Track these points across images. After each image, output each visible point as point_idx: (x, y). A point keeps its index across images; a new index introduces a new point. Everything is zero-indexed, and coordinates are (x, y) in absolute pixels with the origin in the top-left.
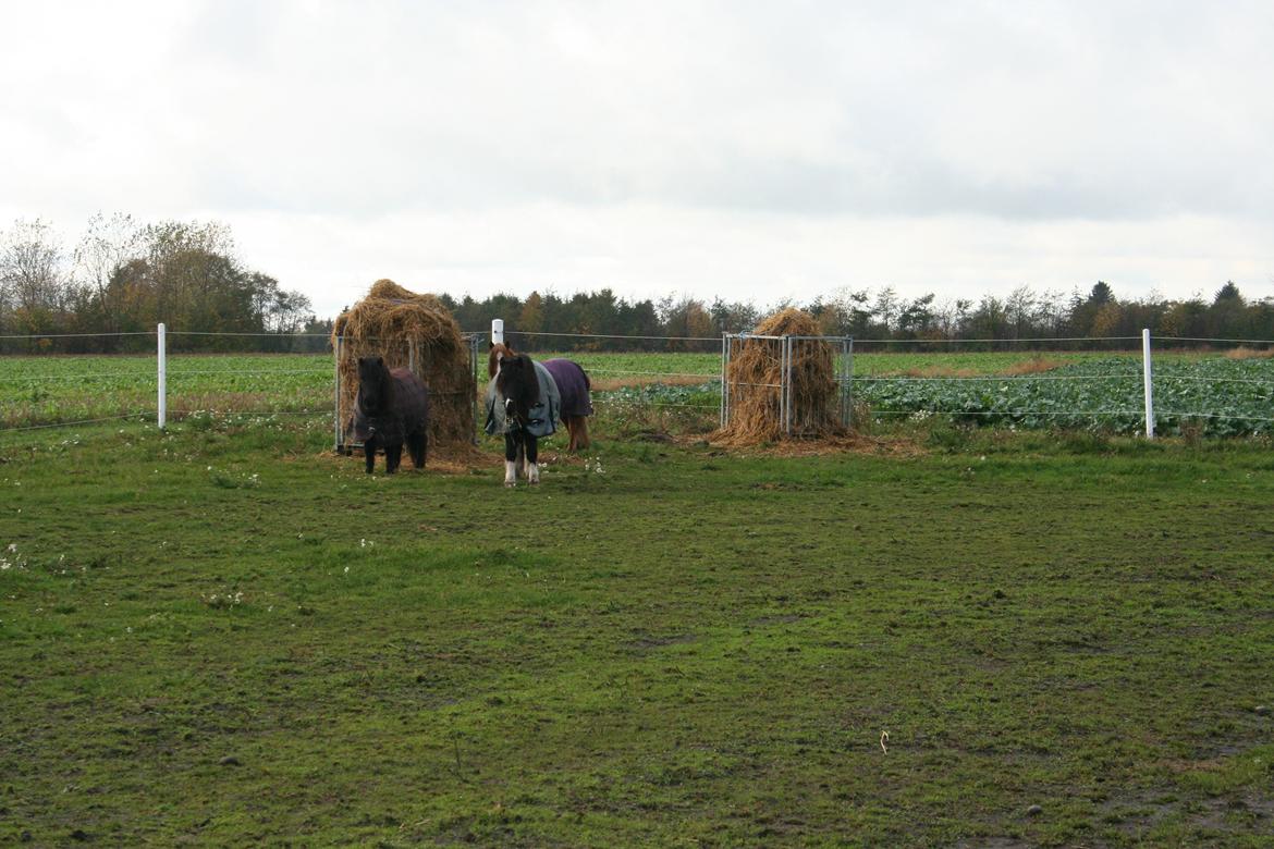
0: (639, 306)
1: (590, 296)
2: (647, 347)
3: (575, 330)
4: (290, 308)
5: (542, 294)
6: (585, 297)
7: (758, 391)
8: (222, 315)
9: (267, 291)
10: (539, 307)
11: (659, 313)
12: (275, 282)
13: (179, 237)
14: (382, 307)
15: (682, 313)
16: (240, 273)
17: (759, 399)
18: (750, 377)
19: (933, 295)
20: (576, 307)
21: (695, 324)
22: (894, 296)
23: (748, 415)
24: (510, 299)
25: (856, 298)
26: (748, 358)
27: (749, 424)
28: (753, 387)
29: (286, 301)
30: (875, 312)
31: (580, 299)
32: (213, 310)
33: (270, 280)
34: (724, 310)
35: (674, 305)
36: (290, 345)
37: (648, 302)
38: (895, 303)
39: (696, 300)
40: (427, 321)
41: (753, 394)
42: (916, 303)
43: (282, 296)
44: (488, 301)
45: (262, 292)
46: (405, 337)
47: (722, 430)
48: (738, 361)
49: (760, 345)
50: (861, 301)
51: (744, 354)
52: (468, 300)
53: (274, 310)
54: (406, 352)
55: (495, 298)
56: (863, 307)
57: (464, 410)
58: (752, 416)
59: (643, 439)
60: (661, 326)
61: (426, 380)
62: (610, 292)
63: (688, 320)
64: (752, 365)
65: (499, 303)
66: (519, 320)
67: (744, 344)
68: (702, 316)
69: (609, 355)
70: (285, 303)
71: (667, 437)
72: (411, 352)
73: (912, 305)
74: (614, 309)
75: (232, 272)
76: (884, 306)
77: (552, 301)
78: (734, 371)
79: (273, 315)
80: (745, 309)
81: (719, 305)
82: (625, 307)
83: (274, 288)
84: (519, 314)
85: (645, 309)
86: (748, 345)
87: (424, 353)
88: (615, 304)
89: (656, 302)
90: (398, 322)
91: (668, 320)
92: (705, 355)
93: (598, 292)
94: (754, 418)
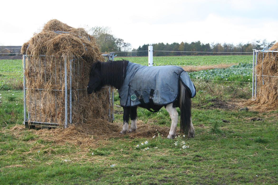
0: (207, 45)
1: (195, 42)
2: (209, 54)
3: (192, 50)
4: (127, 46)
5: (184, 42)
6: (194, 43)
7: (273, 80)
8: (109, 48)
9: (121, 42)
10: (183, 45)
11: (211, 46)
12: (123, 40)
13: (99, 30)
14: (48, 36)
15: (216, 46)
16: (115, 38)
17: (274, 84)
18: (269, 72)
19: (276, 41)
20: (192, 45)
21: (219, 48)
22: (266, 41)
23: (267, 92)
24: (177, 43)
25: (257, 42)
26: (267, 63)
27: (268, 97)
28: (270, 78)
29: (126, 45)
30: (262, 45)
31: (193, 43)
32: (107, 47)
33: (122, 40)
34: (226, 45)
35: (214, 44)
36: (127, 55)
37: (208, 44)
38: (267, 43)
39: (219, 43)
40: (75, 44)
41: (270, 81)
42: (272, 43)
43: (125, 43)
44: (172, 44)
45: (120, 43)
46: (61, 55)
47: (253, 100)
48: (262, 64)
49: (274, 56)
50: (259, 42)
51: (265, 60)
52: (167, 44)
53: (123, 47)
54: (63, 65)
55: (173, 43)
56: (259, 44)
57: (105, 98)
58: (269, 93)
59: (212, 106)
60: (211, 49)
61: (76, 81)
62: (200, 41)
63: (218, 48)
64: (269, 66)
65: (174, 44)
66: (179, 48)
67: (265, 55)
68: (221, 47)
69: (199, 56)
70: (125, 45)
71: (224, 104)
72: (66, 65)
73: (271, 43)
74: (201, 45)
75: (113, 38)
76: (264, 44)
77: (186, 44)
78: (259, 69)
79: (123, 48)
80: (231, 45)
81: (225, 44)
82: (203, 45)
83: (123, 42)
84: (179, 47)
85: (208, 45)
86: (267, 56)
87: (74, 65)
88: (201, 44)
89: (210, 44)
90: (57, 46)
91: (213, 48)
92: (223, 56)
93: (197, 42)
94: (271, 95)
